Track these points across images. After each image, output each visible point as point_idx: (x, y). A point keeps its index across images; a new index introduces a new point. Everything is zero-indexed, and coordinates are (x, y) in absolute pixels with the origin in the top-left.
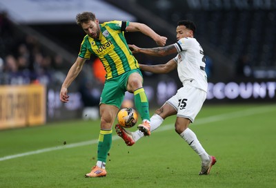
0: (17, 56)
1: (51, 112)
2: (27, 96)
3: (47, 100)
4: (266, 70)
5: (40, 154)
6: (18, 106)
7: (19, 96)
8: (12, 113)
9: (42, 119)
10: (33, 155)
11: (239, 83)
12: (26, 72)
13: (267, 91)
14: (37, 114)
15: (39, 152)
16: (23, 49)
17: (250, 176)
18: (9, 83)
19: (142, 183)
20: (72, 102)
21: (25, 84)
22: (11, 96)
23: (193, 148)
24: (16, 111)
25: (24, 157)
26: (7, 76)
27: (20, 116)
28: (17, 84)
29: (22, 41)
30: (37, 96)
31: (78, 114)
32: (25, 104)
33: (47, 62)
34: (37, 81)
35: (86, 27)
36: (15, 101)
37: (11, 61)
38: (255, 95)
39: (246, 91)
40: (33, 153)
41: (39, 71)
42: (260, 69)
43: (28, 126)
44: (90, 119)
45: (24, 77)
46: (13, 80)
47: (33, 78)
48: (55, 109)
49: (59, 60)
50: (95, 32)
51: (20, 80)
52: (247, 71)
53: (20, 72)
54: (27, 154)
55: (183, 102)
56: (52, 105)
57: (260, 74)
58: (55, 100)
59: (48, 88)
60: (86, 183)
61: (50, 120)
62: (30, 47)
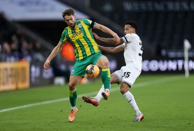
0: (10, 42)
1: (33, 80)
2: (17, 69)
3: (31, 72)
4: (176, 52)
5: (26, 108)
6: (11, 76)
7: (12, 69)
8: (7, 80)
9: (27, 84)
10: (21, 109)
11: (158, 61)
12: (16, 53)
13: (177, 66)
14: (23, 81)
15: (25, 106)
16: (14, 38)
17: (165, 123)
18: (5, 61)
19: (94, 127)
20: (47, 73)
21: (15, 61)
22: (6, 69)
23: (131, 104)
24: (10, 80)
25: (15, 110)
26: (3, 56)
27: (13, 83)
28: (10, 61)
29: (14, 32)
30: (23, 69)
31: (51, 82)
32: (16, 75)
33: (30, 46)
34: (24, 59)
35: (68, 19)
36: (9, 72)
37: (6, 46)
38: (170, 69)
39: (163, 66)
40: (21, 107)
41: (25, 52)
42: (172, 51)
43: (17, 89)
44: (59, 85)
45: (15, 57)
46: (8, 59)
47: (21, 58)
48: (36, 78)
49: (38, 45)
50: (73, 23)
51: (13, 59)
52: (164, 52)
53: (12, 53)
54: (17, 108)
55: (127, 74)
56: (33, 75)
57: (172, 54)
58: (35, 72)
59: (31, 64)
60: (56, 127)
61: (32, 85)
62: (19, 37)
